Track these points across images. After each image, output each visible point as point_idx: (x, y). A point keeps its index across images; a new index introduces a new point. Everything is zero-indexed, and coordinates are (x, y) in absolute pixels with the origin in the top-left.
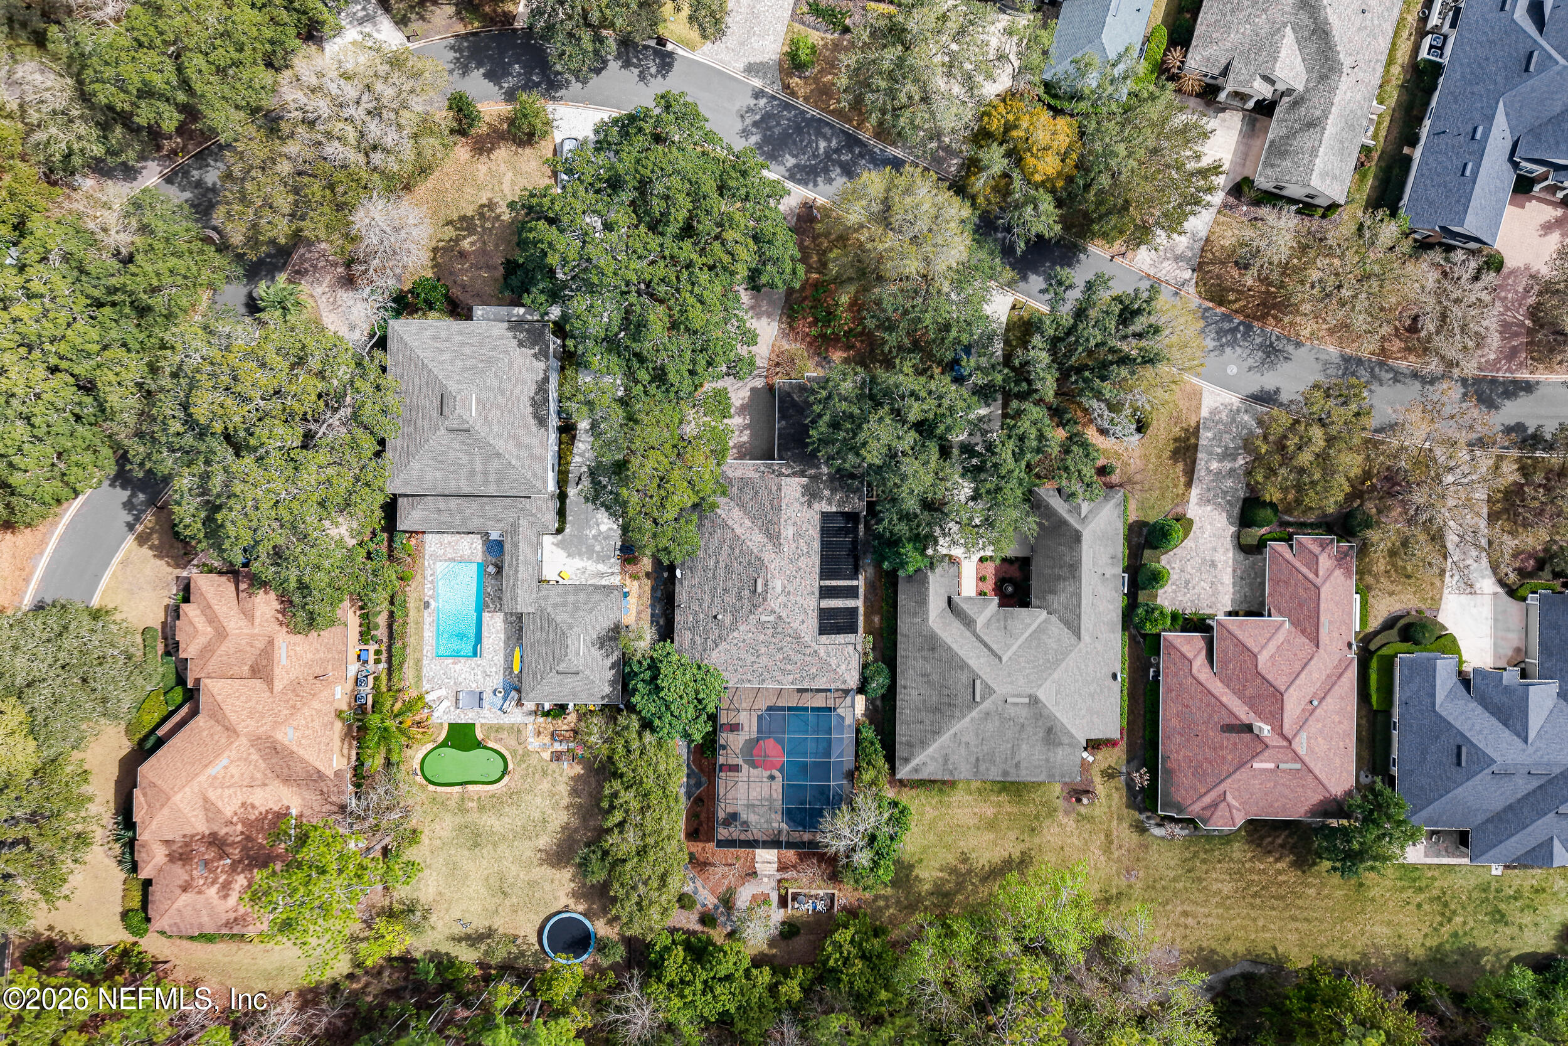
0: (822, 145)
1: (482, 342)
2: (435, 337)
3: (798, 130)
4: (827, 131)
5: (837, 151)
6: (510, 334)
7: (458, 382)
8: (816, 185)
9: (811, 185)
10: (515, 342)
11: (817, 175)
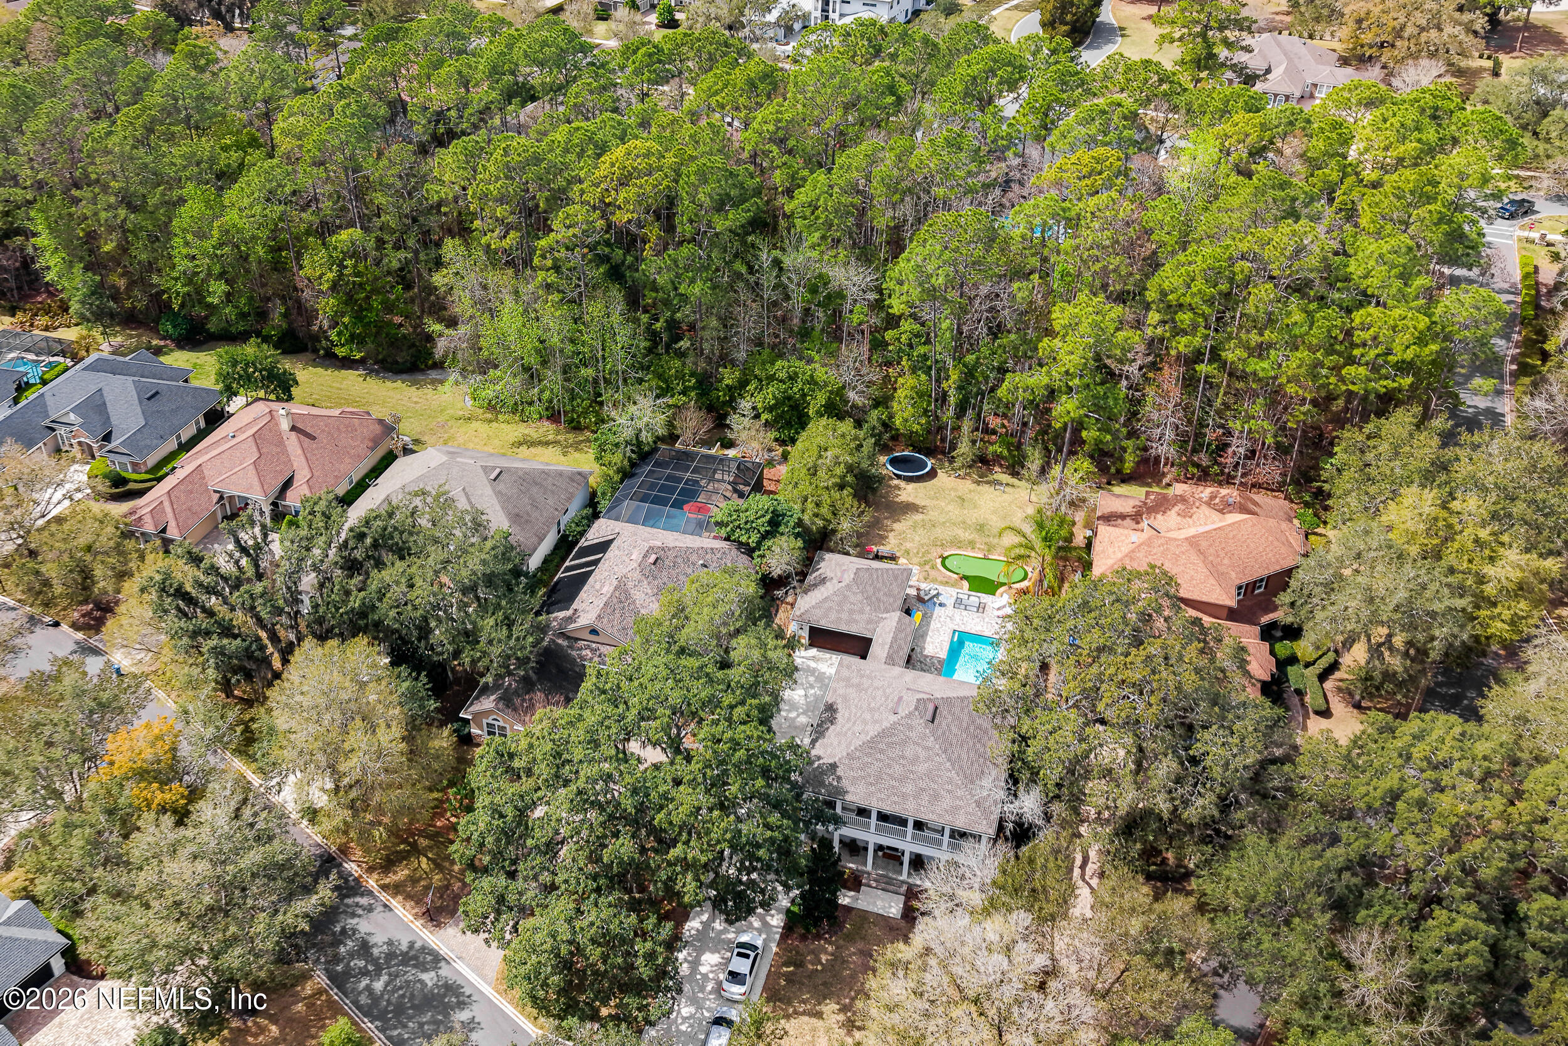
0: (379, 986)
1: (879, 778)
2: (936, 797)
3: (400, 1010)
4: (364, 1000)
5: (364, 973)
6: (845, 783)
7: (910, 728)
8: (412, 945)
9: (418, 945)
10: (839, 772)
11: (404, 954)
